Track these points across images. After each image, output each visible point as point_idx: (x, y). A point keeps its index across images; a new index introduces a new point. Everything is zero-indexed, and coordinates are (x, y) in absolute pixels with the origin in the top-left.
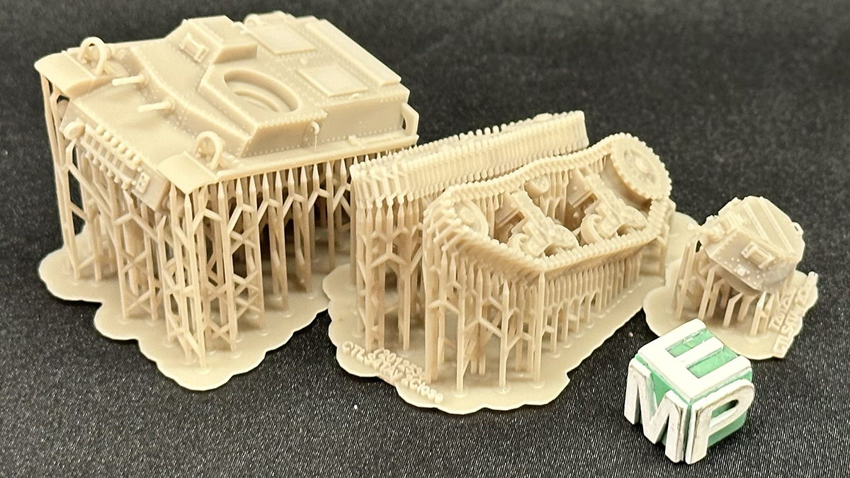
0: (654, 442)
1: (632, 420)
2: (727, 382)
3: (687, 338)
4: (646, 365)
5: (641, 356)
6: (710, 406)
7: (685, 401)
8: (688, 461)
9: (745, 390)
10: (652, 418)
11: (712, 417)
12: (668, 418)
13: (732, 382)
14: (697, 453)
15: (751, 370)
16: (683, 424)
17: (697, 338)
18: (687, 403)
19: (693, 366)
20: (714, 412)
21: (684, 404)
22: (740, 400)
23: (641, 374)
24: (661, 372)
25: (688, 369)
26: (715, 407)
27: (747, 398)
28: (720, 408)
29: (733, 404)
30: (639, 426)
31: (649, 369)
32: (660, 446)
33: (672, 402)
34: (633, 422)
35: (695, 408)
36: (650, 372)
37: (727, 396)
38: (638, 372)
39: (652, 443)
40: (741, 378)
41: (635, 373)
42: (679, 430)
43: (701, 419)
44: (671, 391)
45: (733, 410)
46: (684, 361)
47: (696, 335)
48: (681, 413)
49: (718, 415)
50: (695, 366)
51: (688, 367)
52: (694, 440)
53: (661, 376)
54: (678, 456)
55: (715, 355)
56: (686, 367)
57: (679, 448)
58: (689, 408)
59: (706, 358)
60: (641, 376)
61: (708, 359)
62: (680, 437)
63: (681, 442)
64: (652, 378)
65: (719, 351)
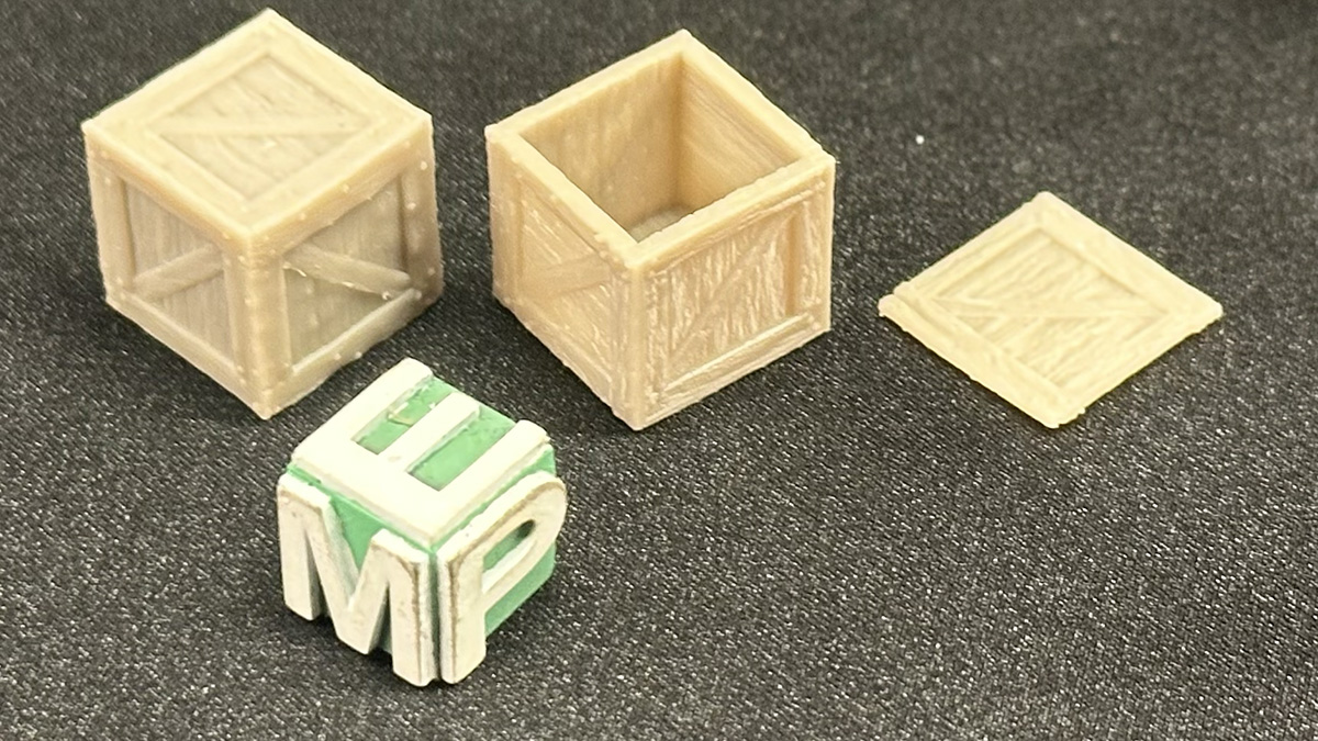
0: (365, 650)
2: (503, 485)
3: (395, 404)
4: (315, 482)
5: (300, 464)
6: (475, 546)
7: (418, 546)
8: (449, 678)
9: (545, 496)
10: (352, 600)
11: (484, 572)
12: (388, 592)
13: (514, 483)
14: (466, 656)
15: (550, 448)
16: (424, 599)
17: (418, 402)
18: (427, 552)
19: (422, 463)
20: (485, 558)
21: (419, 552)
22: (537, 519)
23: (310, 507)
24: (352, 492)
25: (411, 473)
26: (487, 547)
27: (552, 513)
28: (497, 546)
29: (526, 529)
30: (323, 621)
31: (324, 490)
32: (380, 656)
33: (390, 554)
34: (309, 616)
36: (328, 498)
37: (510, 515)
38: (301, 502)
39: (359, 654)
40: (532, 471)
41: (294, 505)
42: (417, 613)
43: (461, 580)
44: (382, 530)
45: (527, 543)
46: (398, 458)
47: (413, 394)
48: (416, 574)
49: (495, 564)
50: (425, 464)
51: (411, 469)
52: (454, 629)
53: (354, 502)
54: (424, 670)
55: (465, 430)
56: (406, 470)
57: (422, 652)
58: (431, 560)
59: (446, 441)
60: (308, 510)
61: (450, 442)
62: (422, 629)
63: (426, 637)
64: (336, 510)
65: (471, 420)
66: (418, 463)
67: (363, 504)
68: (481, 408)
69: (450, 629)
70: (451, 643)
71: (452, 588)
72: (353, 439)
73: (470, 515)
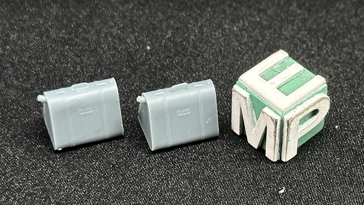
0: (256, 147)
2: (309, 96)
3: (275, 65)
4: (245, 89)
5: (241, 82)
6: (297, 116)
8: (284, 160)
9: (323, 101)
10: (254, 130)
11: (299, 125)
12: (266, 128)
13: (313, 96)
14: (290, 153)
15: (326, 85)
16: (278, 132)
17: (283, 65)
18: (280, 116)
19: (282, 86)
20: (300, 120)
21: (278, 115)
22: (319, 110)
23: (243, 96)
24: (257, 93)
25: (278, 89)
26: (301, 116)
27: (325, 108)
28: (305, 117)
29: (315, 112)
30: (243, 135)
31: (248, 91)
32: (261, 149)
33: (268, 115)
34: (238, 133)
35: (287, 117)
36: (249, 94)
37: (310, 106)
38: (240, 94)
39: (255, 149)
40: (319, 92)
41: (237, 95)
43: (291, 127)
44: (266, 107)
45: (315, 117)
46: (274, 83)
47: (282, 62)
48: (276, 123)
49: (303, 123)
53: (257, 96)
54: (275, 157)
55: (298, 76)
56: (276, 88)
57: (276, 151)
58: (281, 119)
59: (291, 79)
60: (243, 98)
62: (276, 142)
63: (277, 145)
64: (251, 98)
65: (301, 73)
67: (260, 97)
68: (304, 69)
69: (286, 144)
70: (285, 148)
71: (288, 129)
72: (259, 75)
73: (297, 105)
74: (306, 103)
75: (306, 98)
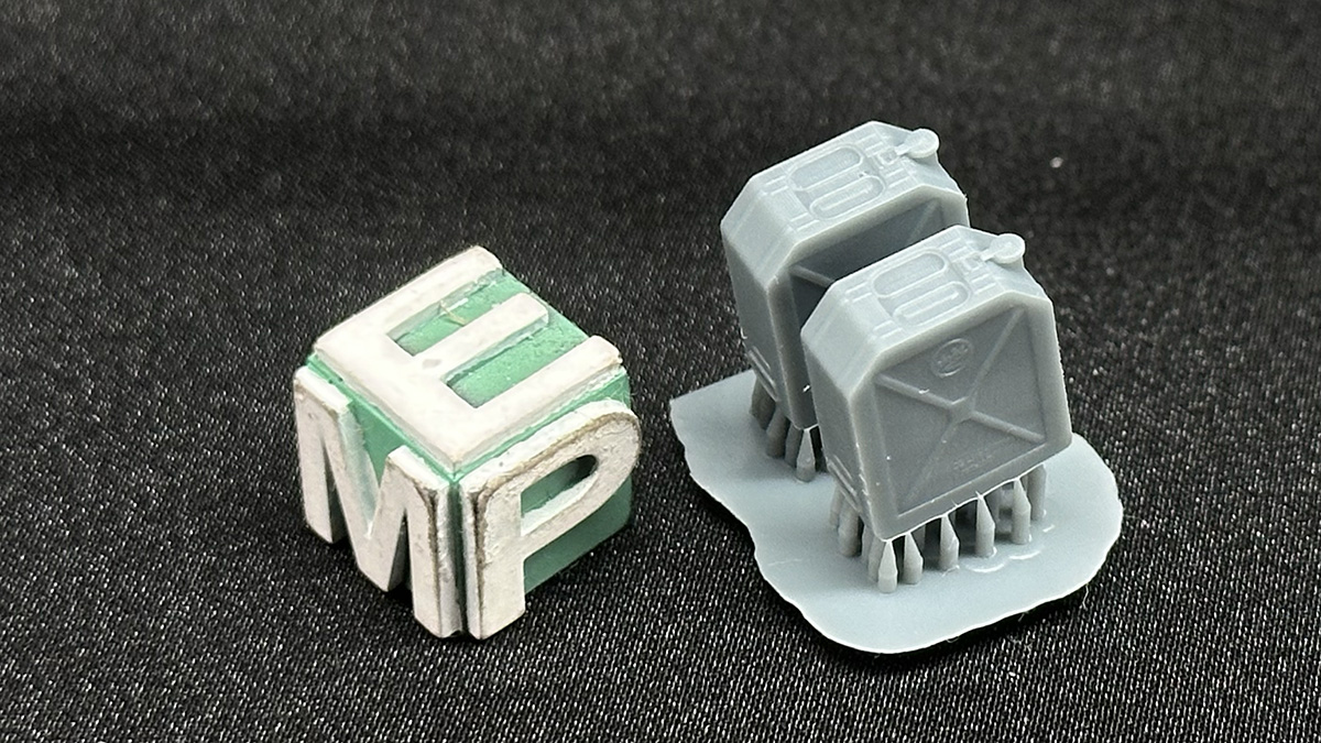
0: (384, 586)
1: (326, 534)
2: (557, 410)
3: (451, 298)
4: (335, 380)
5: (319, 354)
6: (512, 478)
7: (439, 471)
8: (476, 633)
9: (612, 428)
10: (371, 525)
11: (523, 516)
12: (405, 519)
13: (571, 409)
14: (497, 606)
15: (623, 371)
16: (442, 534)
17: (478, 299)
18: (448, 478)
19: (466, 373)
20: (523, 494)
21: (439, 478)
22: (600, 458)
23: (326, 408)
25: (450, 384)
26: (527, 481)
27: (620, 450)
28: (544, 482)
29: (584, 467)
30: (342, 542)
31: (344, 391)
32: (401, 590)
33: (406, 476)
34: (328, 538)
36: (347, 401)
37: (561, 446)
38: (317, 401)
40: (598, 397)
41: (309, 402)
42: (436, 550)
43: (490, 516)
44: (404, 447)
45: (587, 483)
46: (437, 363)
47: (476, 289)
48: (433, 504)
49: (544, 503)
50: (470, 374)
51: (449, 379)
52: (479, 574)
53: (376, 408)
54: (445, 619)
55: (527, 338)
56: (441, 381)
57: (442, 597)
58: (451, 488)
59: (501, 350)
60: (325, 414)
61: (506, 350)
62: (441, 570)
63: (446, 581)
64: (356, 416)
65: (537, 327)
66: (460, 371)
67: (384, 412)
68: (550, 315)
69: (476, 576)
70: (477, 591)
71: (476, 526)
72: (388, 334)
73: (509, 441)
74: (546, 434)
75: (546, 417)
